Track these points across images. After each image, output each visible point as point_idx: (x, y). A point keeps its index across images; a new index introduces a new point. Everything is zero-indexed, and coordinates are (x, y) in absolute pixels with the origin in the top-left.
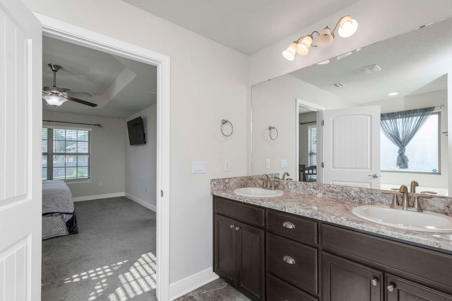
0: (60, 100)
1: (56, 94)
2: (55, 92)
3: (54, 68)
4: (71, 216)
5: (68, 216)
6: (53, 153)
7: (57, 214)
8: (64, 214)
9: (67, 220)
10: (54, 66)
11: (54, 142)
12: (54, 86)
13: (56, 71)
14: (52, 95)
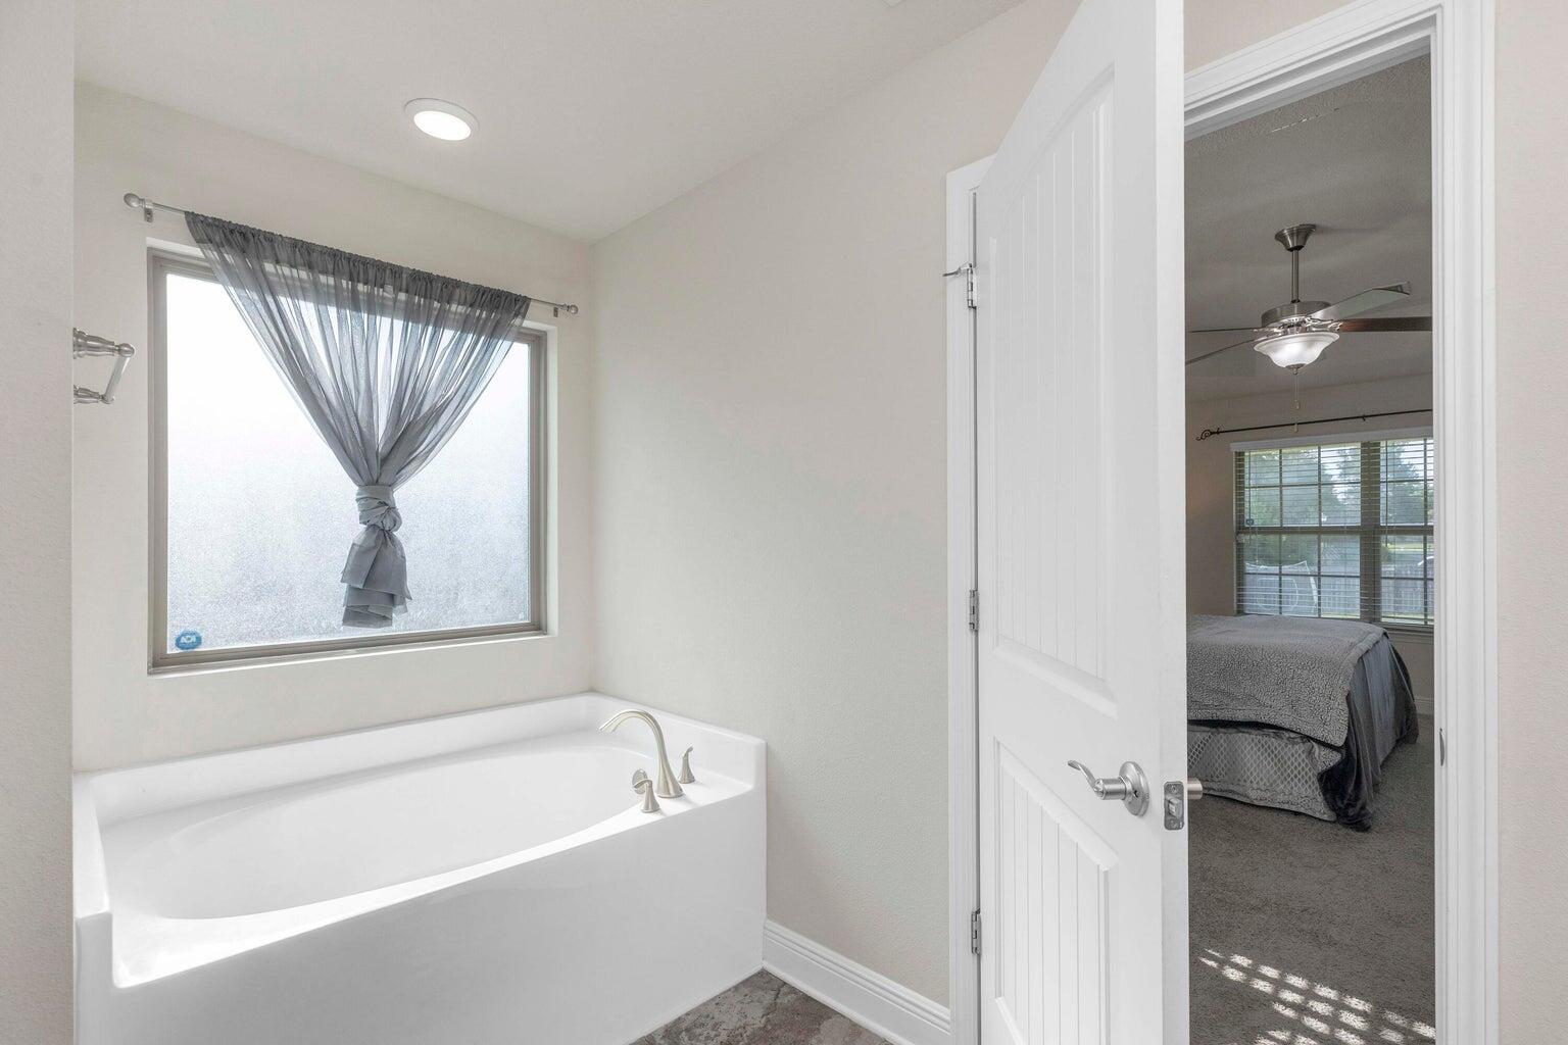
0: (1310, 344)
1: (1298, 325)
2: (1295, 319)
3: (1292, 239)
4: (1335, 758)
5: (1325, 752)
6: (1378, 526)
7: (1292, 735)
8: (1316, 746)
9: (1321, 768)
10: (1292, 234)
11: (1383, 488)
12: (1293, 302)
13: (1299, 248)
14: (1285, 333)
